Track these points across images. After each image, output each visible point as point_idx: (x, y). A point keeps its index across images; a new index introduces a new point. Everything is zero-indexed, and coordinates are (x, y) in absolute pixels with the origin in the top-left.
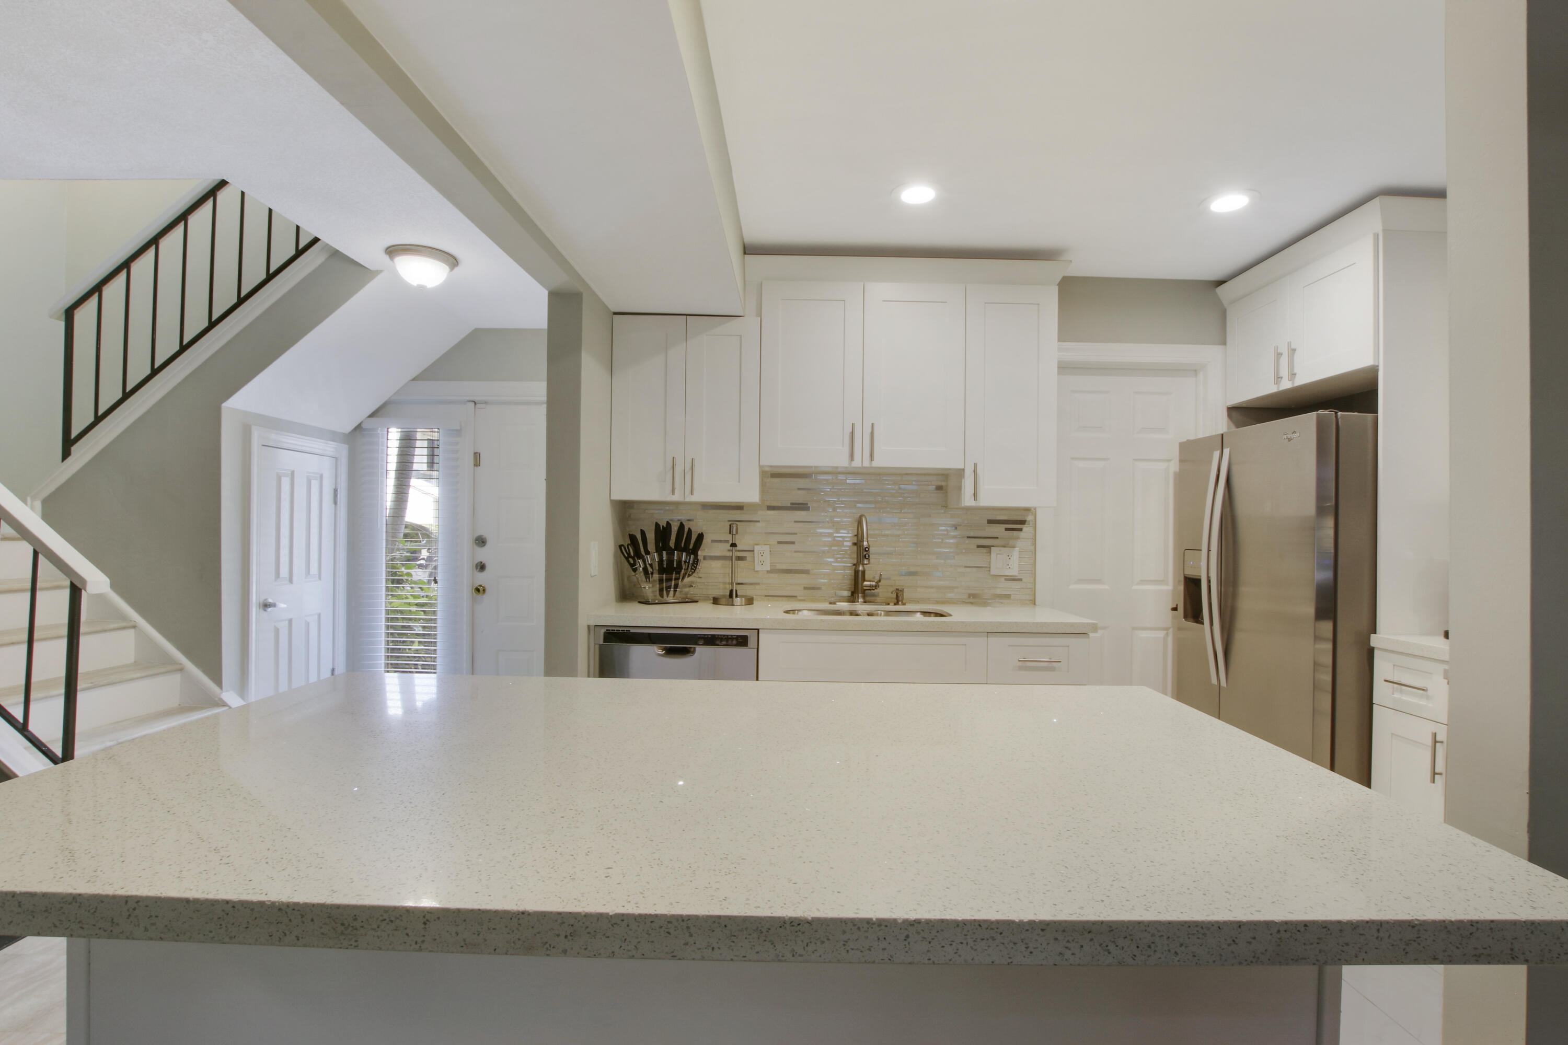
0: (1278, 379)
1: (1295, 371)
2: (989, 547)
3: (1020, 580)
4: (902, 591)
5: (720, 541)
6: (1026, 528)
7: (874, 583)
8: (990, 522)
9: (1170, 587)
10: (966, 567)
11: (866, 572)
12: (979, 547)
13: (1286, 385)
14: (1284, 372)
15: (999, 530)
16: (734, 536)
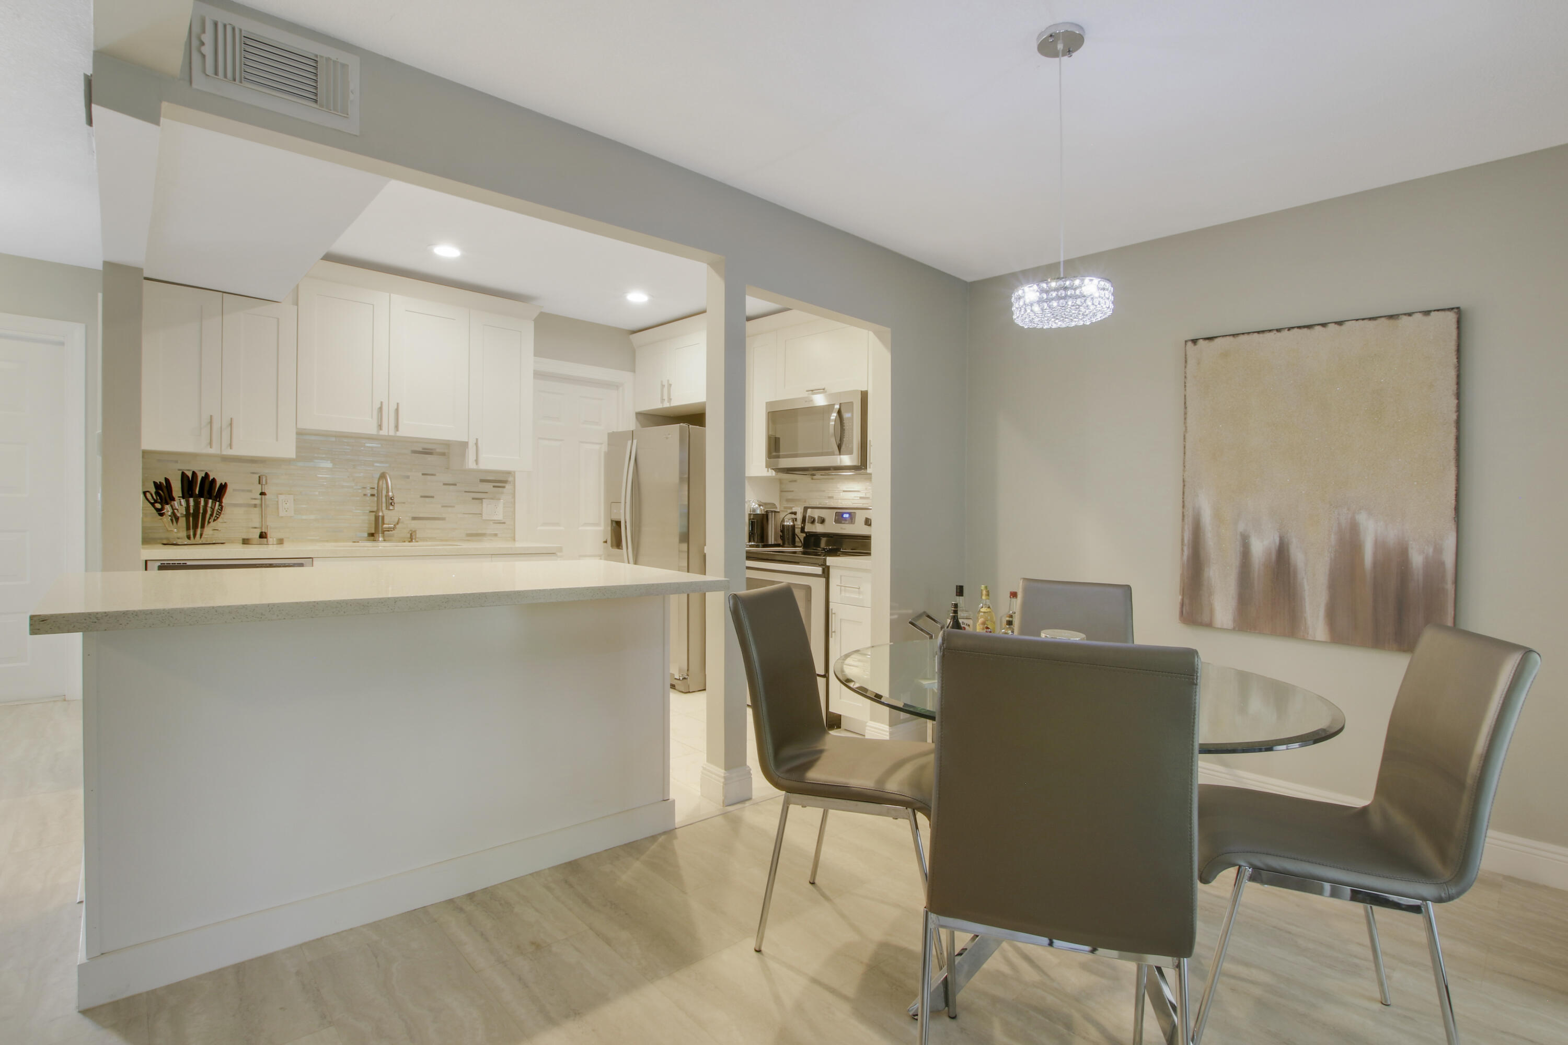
0: (662, 400)
1: (671, 397)
2: (481, 499)
3: (504, 523)
4: (415, 531)
5: (243, 491)
6: (508, 486)
7: (392, 526)
8: (482, 481)
9: (602, 528)
10: (464, 514)
11: (385, 517)
12: (473, 499)
14: (666, 397)
15: (488, 487)
16: (263, 486)
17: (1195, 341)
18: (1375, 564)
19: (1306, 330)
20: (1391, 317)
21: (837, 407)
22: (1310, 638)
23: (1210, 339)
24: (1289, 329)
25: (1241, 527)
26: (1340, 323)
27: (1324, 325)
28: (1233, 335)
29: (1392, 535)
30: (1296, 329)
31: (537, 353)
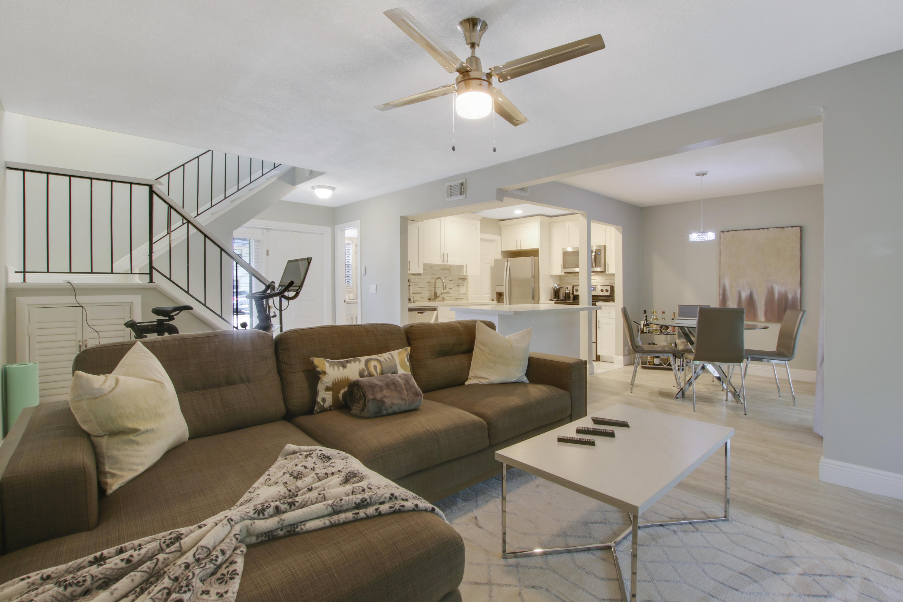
0: (517, 247)
1: (521, 245)
2: (459, 285)
3: (465, 294)
6: (466, 280)
7: (439, 296)
8: (460, 279)
9: (490, 295)
10: (455, 291)
12: (457, 285)
13: (519, 248)
14: (518, 245)
15: (460, 281)
17: (723, 232)
18: (778, 298)
19: (757, 230)
20: (783, 228)
21: (594, 251)
22: (760, 321)
23: (728, 231)
24: (753, 229)
25: (738, 289)
26: (768, 229)
27: (763, 229)
28: (736, 231)
29: (783, 290)
30: (755, 230)
31: (482, 232)
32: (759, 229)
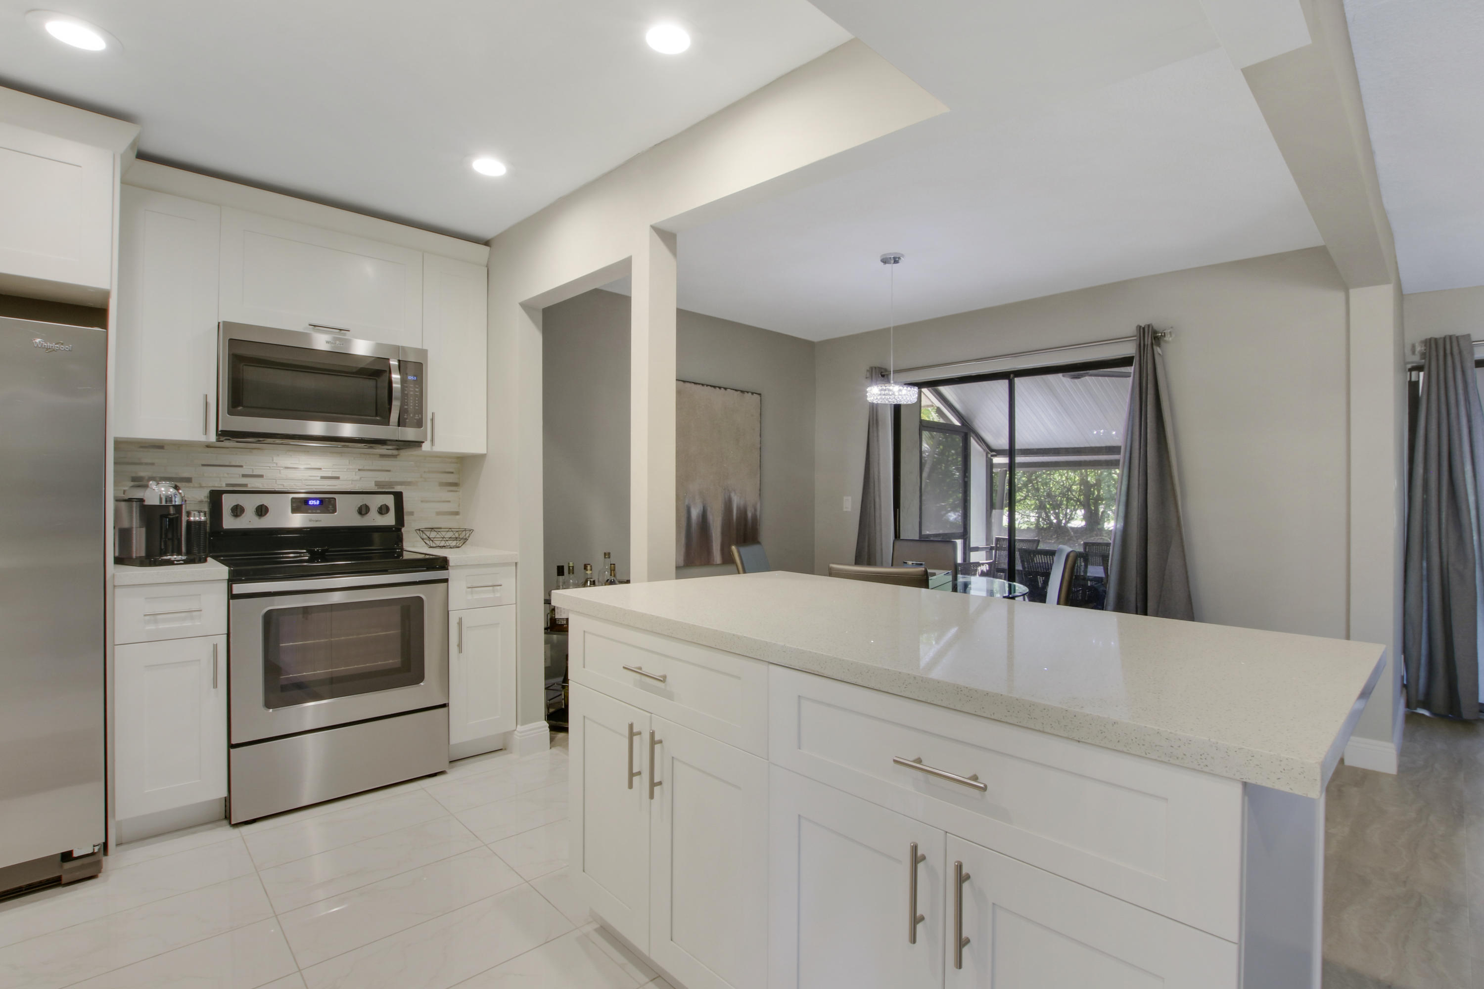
19: (713, 388)
20: (742, 392)
21: (393, 363)
25: (687, 503)
26: (725, 389)
27: (720, 388)
29: (742, 502)
30: (709, 387)
32: (715, 387)
